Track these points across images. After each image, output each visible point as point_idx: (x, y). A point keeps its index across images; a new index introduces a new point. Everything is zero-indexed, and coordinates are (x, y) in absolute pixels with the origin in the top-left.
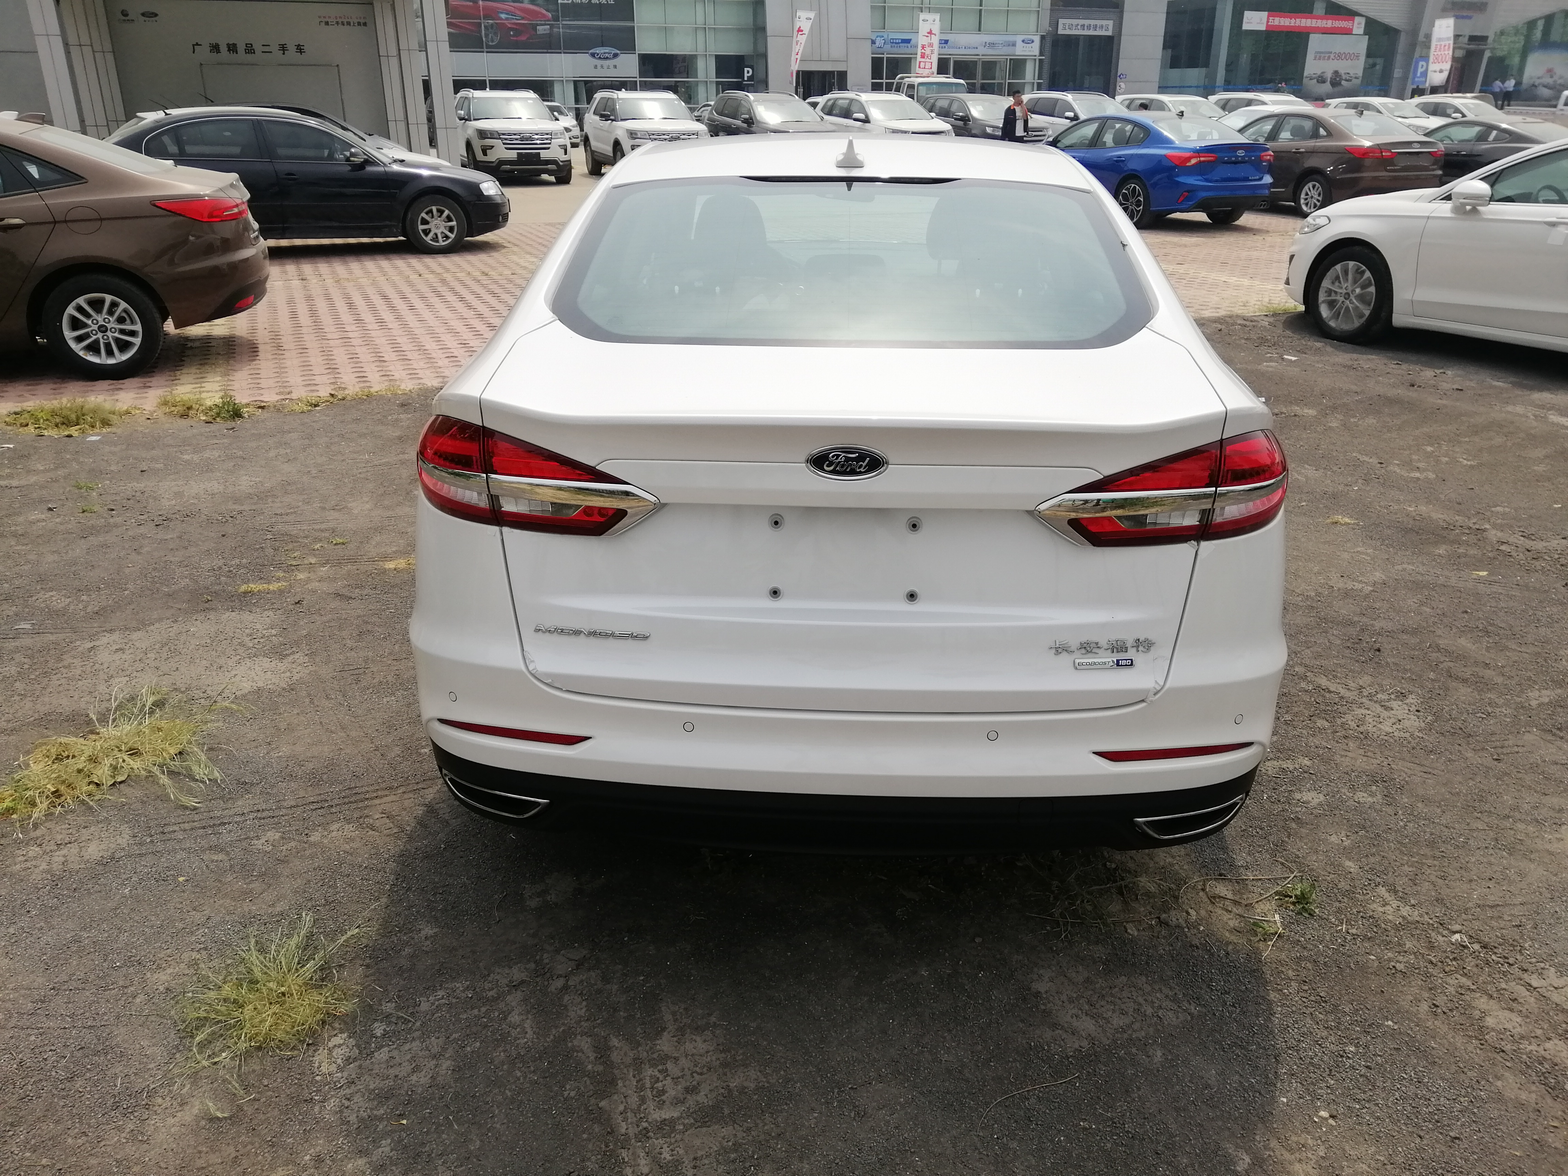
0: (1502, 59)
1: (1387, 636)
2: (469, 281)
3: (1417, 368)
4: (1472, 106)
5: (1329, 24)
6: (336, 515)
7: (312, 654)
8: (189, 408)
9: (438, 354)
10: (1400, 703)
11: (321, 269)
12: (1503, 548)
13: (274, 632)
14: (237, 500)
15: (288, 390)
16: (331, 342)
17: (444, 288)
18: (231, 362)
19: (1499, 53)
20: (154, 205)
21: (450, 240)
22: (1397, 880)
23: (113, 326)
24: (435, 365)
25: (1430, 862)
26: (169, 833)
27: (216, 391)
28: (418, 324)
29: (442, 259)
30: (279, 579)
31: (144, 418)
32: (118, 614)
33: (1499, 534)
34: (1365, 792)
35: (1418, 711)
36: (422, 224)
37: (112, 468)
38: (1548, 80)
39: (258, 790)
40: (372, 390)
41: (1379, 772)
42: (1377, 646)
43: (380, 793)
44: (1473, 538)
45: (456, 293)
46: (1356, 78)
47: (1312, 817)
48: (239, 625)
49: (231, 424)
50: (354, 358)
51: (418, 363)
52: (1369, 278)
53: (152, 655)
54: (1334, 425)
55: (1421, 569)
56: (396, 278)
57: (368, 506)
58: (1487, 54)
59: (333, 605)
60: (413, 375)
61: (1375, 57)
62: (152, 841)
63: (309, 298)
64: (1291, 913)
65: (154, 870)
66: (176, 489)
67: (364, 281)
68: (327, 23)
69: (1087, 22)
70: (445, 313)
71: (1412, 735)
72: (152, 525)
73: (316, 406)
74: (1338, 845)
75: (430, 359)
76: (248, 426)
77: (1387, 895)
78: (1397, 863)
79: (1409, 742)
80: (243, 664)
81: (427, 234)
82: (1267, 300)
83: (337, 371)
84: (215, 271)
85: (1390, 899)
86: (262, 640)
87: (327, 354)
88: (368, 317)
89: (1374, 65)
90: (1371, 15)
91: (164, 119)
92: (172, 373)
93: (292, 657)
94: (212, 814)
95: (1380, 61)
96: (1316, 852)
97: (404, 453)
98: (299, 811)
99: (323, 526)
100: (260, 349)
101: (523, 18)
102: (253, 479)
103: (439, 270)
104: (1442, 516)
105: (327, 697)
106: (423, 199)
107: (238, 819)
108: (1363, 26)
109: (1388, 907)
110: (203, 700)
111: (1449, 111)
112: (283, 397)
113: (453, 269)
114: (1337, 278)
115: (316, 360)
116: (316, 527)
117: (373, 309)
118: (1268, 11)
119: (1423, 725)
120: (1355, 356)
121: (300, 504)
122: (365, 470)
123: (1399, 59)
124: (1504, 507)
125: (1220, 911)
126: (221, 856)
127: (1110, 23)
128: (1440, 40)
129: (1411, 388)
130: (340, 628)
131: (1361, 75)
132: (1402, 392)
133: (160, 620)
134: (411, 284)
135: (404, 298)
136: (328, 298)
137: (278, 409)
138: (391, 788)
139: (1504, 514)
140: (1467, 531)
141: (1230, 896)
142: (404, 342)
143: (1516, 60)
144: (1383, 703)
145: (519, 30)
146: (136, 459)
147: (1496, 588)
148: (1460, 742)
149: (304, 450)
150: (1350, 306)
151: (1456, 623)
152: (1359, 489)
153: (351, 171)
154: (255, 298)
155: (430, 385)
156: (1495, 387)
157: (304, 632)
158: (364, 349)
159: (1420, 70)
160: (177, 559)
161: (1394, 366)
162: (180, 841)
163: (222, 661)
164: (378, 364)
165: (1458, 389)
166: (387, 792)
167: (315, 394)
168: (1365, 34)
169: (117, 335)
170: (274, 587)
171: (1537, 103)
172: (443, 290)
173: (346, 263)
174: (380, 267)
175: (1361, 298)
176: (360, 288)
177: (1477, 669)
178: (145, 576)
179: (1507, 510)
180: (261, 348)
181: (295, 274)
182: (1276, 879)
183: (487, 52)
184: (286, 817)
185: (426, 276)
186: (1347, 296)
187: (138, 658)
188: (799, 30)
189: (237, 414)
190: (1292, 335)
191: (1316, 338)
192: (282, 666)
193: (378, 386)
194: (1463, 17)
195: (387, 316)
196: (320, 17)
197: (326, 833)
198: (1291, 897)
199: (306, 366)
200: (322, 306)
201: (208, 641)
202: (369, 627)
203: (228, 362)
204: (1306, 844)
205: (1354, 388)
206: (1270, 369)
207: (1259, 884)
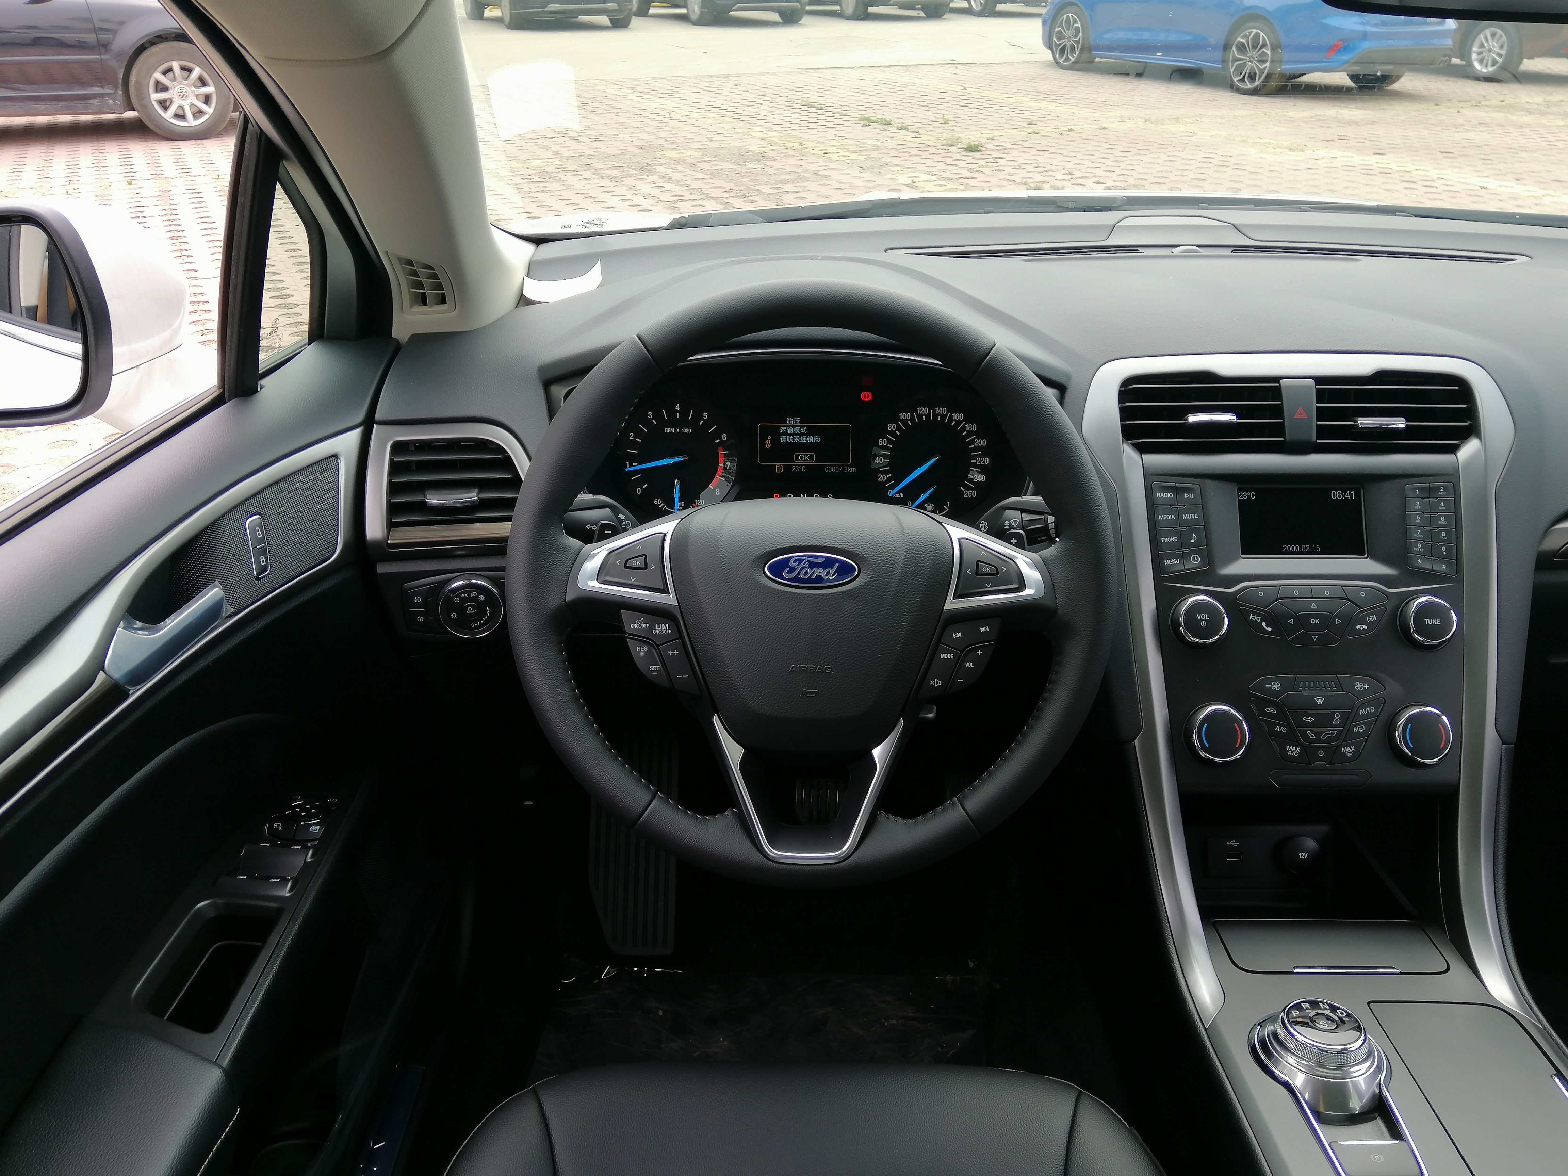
21: (206, 117)
36: (157, 91)
81: (165, 108)
153: (31, 3)
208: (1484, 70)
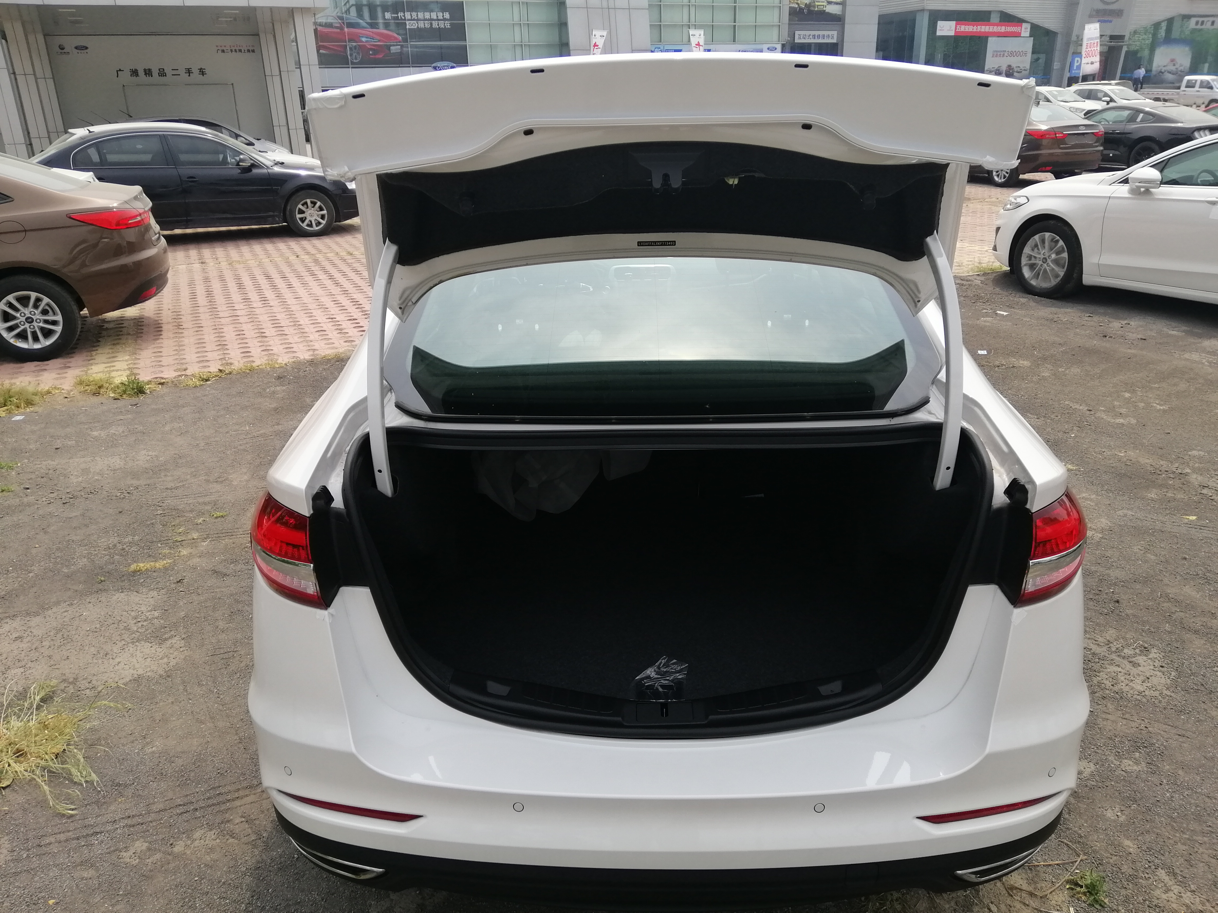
0: (1135, 53)
1: (1123, 586)
2: (337, 262)
3: (1106, 319)
4: (1117, 91)
5: (1003, 29)
6: (218, 487)
7: (187, 639)
8: (100, 387)
9: (310, 329)
10: (1145, 658)
11: (218, 253)
12: (1205, 491)
13: (156, 614)
14: (135, 475)
15: (184, 367)
16: (222, 320)
17: (317, 268)
18: (139, 341)
19: (1133, 48)
20: (70, 218)
21: (322, 225)
22: (1174, 860)
23: (38, 317)
24: (308, 339)
25: (1199, 838)
26: (46, 845)
27: (124, 370)
28: (294, 301)
29: (316, 241)
30: (165, 557)
31: (62, 397)
32: (22, 598)
33: (1200, 478)
34: (1130, 759)
35: (1162, 667)
36: (299, 213)
37: (31, 447)
38: (1171, 68)
39: (129, 792)
40: (254, 365)
41: (1140, 736)
42: (1116, 597)
43: (241, 793)
44: (1177, 483)
45: (326, 272)
46: (1025, 70)
47: (1087, 789)
48: (126, 608)
49: (134, 400)
50: (240, 334)
51: (294, 338)
52: (1062, 245)
53: (46, 643)
54: (1046, 374)
55: (1140, 515)
56: (278, 260)
57: (246, 477)
58: (1125, 49)
59: (209, 583)
60: (289, 349)
61: (1039, 53)
62: (28, 856)
63: (207, 280)
64: (1083, 905)
65: (26, 891)
66: (83, 466)
67: (252, 263)
68: (223, 51)
69: (817, 33)
70: (318, 291)
71: (1161, 694)
72: (60, 503)
73: (207, 380)
74: (1114, 821)
75: (303, 333)
76: (149, 401)
77: (1166, 878)
78: (1171, 841)
79: (1160, 702)
80: (127, 650)
81: (303, 221)
82: (977, 260)
83: (226, 347)
84: (124, 269)
85: (1171, 883)
86: (145, 624)
87: (218, 331)
88: (253, 296)
89: (1038, 59)
90: (1035, 21)
91: (87, 136)
92: (89, 353)
93: (170, 641)
94: (87, 822)
95: (1043, 57)
96: (1096, 831)
97: (278, 424)
98: (165, 816)
99: (207, 499)
100: (163, 329)
101: (379, 41)
102: (150, 453)
103: (313, 251)
104: (1147, 461)
105: (200, 685)
106: (299, 194)
107: (109, 827)
108: (1029, 30)
109: (1171, 894)
110: (88, 690)
111: (1100, 95)
112: (179, 373)
113: (325, 250)
114: (1036, 246)
115: (209, 337)
116: (201, 500)
117: (259, 289)
118: (956, 21)
119: (1169, 681)
120: (1054, 310)
121: (189, 477)
122: (245, 442)
123: (1057, 55)
124: (1199, 450)
125: (1018, 905)
126: (91, 873)
127: (835, 33)
128: (1089, 39)
129: (1105, 339)
130: (214, 609)
131: (1028, 67)
132: (1096, 343)
133: (58, 603)
134: (289, 264)
135: (284, 277)
136: (222, 279)
137: (175, 384)
138: (251, 787)
139: (1200, 458)
140: (1172, 476)
141: (1025, 886)
142: (282, 317)
143: (1146, 53)
144: (1131, 660)
145: (377, 50)
146: (52, 437)
147: (1205, 533)
148: (1204, 699)
149: (195, 423)
150: (1047, 268)
151: (1178, 570)
152: (1076, 436)
153: (241, 173)
154: (157, 289)
155: (302, 358)
156: (1172, 336)
157: (182, 614)
158: (249, 326)
159: (1076, 64)
160: (78, 537)
161: (1087, 319)
162: (54, 855)
163: (107, 648)
164: (260, 339)
165: (1141, 339)
166: (247, 792)
167: (206, 370)
168: (1030, 36)
169: (41, 324)
170: (159, 564)
171: (1164, 85)
172: (315, 269)
173: (238, 247)
174: (265, 250)
175: (1056, 262)
176: (248, 269)
177: (1205, 619)
178: (49, 557)
179: (1202, 453)
180: (165, 327)
181: (196, 258)
182: (1064, 864)
183: (352, 68)
184: (154, 824)
185: (303, 257)
186: (1045, 260)
187: (34, 647)
188: (595, 45)
189: (140, 391)
190: (1001, 292)
191: (1021, 294)
192: (160, 651)
193: (259, 360)
194: (1105, 21)
195: (269, 294)
196: (217, 46)
197: (189, 842)
198: (1082, 887)
199: (201, 343)
200: (216, 286)
201: (98, 626)
202: (240, 607)
203: (136, 340)
204: (1086, 822)
205: (1057, 339)
206: (988, 324)
207: (1049, 870)
208: (1000, 181)
